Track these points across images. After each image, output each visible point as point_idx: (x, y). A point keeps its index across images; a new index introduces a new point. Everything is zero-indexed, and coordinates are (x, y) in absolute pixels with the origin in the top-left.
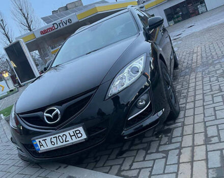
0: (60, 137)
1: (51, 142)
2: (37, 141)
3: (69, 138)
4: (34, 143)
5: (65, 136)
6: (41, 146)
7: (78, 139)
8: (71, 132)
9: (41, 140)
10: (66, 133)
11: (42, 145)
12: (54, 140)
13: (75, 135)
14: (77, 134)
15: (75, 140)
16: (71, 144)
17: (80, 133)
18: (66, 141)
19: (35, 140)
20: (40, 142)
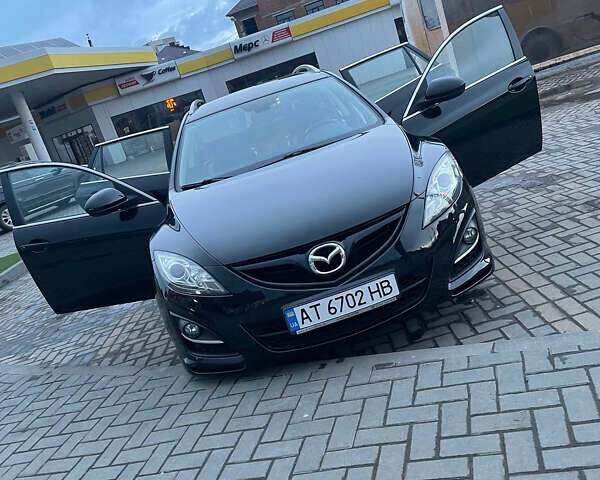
0: (350, 297)
1: (330, 308)
2: (297, 310)
3: (367, 297)
4: (289, 315)
5: (359, 294)
6: (303, 319)
7: (384, 298)
8: (373, 285)
9: (306, 307)
10: (364, 288)
11: (308, 317)
12: (336, 304)
13: (379, 291)
14: (383, 288)
15: (378, 300)
16: (370, 309)
17: (388, 286)
18: (360, 304)
19: (292, 309)
20: (303, 311)
